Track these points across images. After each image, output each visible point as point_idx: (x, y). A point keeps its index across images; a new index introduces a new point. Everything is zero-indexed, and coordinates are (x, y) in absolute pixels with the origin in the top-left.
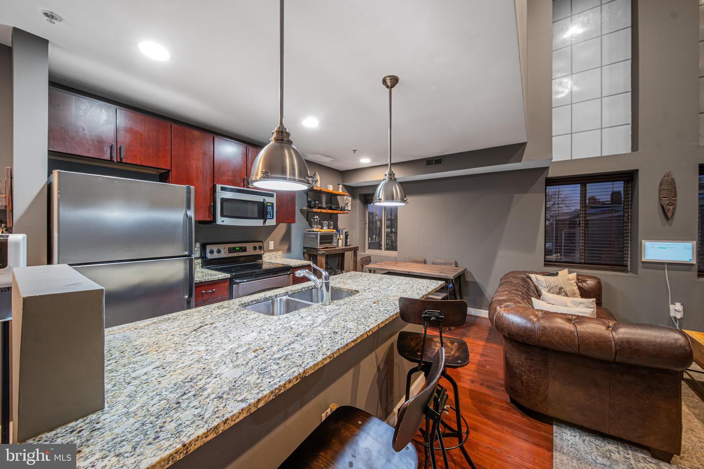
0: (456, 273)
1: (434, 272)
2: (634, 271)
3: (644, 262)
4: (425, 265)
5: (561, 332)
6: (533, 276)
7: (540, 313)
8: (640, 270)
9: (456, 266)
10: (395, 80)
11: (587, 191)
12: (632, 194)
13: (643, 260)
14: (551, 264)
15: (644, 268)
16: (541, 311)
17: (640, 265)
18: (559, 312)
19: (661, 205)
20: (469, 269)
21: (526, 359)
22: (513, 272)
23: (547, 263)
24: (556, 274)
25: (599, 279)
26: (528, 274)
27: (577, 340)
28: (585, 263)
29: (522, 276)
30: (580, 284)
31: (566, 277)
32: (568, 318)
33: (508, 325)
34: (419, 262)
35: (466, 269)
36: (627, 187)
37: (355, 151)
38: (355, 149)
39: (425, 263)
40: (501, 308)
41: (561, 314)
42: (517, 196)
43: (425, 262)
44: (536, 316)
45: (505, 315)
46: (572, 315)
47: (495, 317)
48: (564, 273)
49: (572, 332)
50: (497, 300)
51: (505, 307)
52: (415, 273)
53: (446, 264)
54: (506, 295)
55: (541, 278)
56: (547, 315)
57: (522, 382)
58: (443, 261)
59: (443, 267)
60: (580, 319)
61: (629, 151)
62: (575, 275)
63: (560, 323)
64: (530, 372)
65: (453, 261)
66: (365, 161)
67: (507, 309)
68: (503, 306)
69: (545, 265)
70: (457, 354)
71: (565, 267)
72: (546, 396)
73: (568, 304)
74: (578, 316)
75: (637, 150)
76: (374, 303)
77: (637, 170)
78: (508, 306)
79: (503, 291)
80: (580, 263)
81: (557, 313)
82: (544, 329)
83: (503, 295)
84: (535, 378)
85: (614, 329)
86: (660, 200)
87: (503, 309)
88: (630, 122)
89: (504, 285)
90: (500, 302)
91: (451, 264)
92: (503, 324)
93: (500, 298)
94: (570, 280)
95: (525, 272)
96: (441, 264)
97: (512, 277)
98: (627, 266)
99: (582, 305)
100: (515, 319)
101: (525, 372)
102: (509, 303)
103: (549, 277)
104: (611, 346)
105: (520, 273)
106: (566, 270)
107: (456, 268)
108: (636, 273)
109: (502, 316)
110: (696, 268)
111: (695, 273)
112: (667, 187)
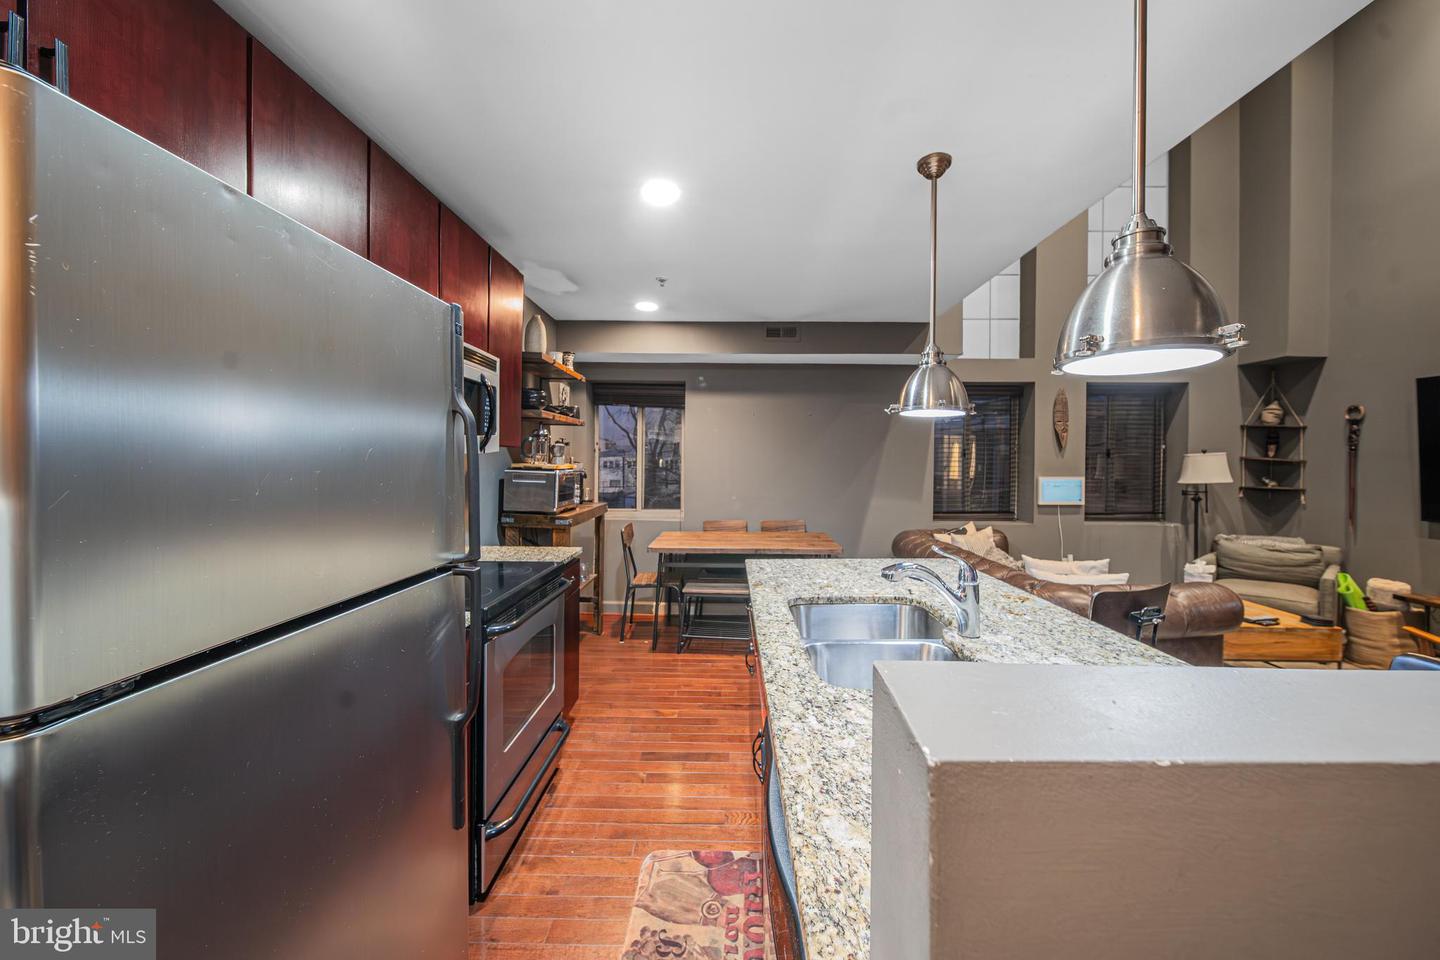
2: (1028, 517)
3: (1039, 506)
4: (754, 534)
8: (1036, 516)
9: (805, 531)
10: (945, 161)
13: (1041, 503)
15: (1038, 513)
19: (1056, 431)
24: (963, 531)
25: (1003, 534)
28: (971, 512)
34: (734, 529)
37: (662, 281)
38: (664, 277)
48: (971, 528)
53: (786, 528)
58: (780, 524)
61: (1018, 357)
62: (989, 530)
65: (801, 522)
66: (646, 307)
69: (935, 518)
73: (1076, 571)
75: (1033, 356)
77: (1032, 385)
80: (965, 512)
86: (1054, 424)
88: (1019, 317)
91: (796, 528)
96: (778, 529)
98: (1014, 513)
99: (1093, 571)
106: (972, 524)
108: (1031, 521)
110: (1083, 510)
111: (1083, 516)
112: (1061, 408)
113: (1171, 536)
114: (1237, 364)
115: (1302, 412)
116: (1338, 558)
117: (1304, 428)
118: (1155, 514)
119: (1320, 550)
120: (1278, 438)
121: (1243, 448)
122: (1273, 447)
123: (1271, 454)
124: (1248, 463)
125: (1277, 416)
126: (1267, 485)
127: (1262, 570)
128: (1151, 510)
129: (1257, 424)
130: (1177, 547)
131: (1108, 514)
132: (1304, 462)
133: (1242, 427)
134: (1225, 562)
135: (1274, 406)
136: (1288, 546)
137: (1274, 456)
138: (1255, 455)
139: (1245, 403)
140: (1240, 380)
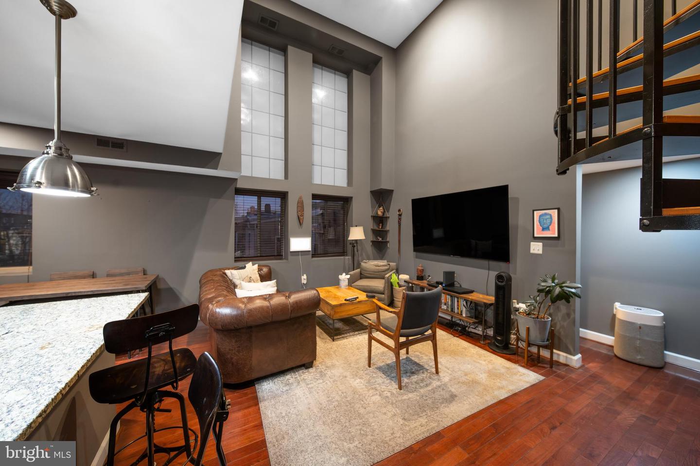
0: (149, 282)
1: (115, 286)
2: (286, 258)
4: (94, 280)
5: (261, 309)
6: (228, 272)
7: (245, 300)
8: (290, 257)
9: (144, 274)
11: (262, 203)
12: (285, 207)
13: (291, 251)
14: (240, 260)
15: (292, 255)
16: (246, 297)
17: (289, 253)
18: (258, 295)
20: (162, 275)
21: (236, 341)
22: (211, 271)
23: (237, 259)
24: (244, 268)
25: (270, 267)
26: (223, 271)
27: (271, 312)
28: (261, 256)
29: (218, 273)
30: (260, 272)
31: (251, 268)
32: (263, 297)
33: (221, 318)
34: (84, 277)
35: (158, 275)
36: (283, 203)
39: (93, 278)
40: (213, 305)
41: (260, 296)
42: (212, 200)
43: (93, 276)
44: (243, 303)
45: (218, 310)
46: (266, 295)
47: (208, 315)
48: (249, 265)
49: (268, 307)
50: (206, 299)
51: (217, 302)
52: (81, 292)
53: (128, 274)
54: (213, 292)
55: (235, 272)
56: (251, 299)
57: (233, 364)
58: (123, 271)
59: (126, 277)
60: (271, 296)
61: (283, 178)
62: (256, 266)
63: (259, 303)
64: (238, 351)
65: (140, 269)
67: (219, 304)
68: (214, 303)
69: (236, 261)
70: (183, 364)
71: (249, 261)
72: (251, 364)
74: (270, 295)
75: (289, 179)
76: (42, 348)
77: (288, 192)
78: (219, 301)
79: (210, 290)
80: (257, 257)
81: (257, 296)
82: (250, 311)
83: (211, 293)
84: (243, 355)
85: (289, 297)
86: (297, 212)
87: (215, 305)
88: (284, 159)
89: (208, 284)
90: (211, 300)
91: (136, 273)
92: (217, 318)
93: (209, 296)
94: (254, 270)
95: (220, 270)
96: (121, 275)
97: (212, 275)
98: (282, 256)
99: (269, 286)
100: (225, 311)
101: (234, 353)
102: (220, 299)
103: (241, 270)
104: (288, 309)
105: (216, 270)
106: (251, 263)
107: (145, 276)
108: (287, 259)
109: (216, 312)
110: (311, 253)
111: (311, 256)
112: (301, 205)
113: (347, 262)
114: (370, 190)
115: (388, 211)
116: (395, 267)
117: (389, 217)
118: (343, 253)
119: (389, 265)
120: (382, 221)
121: (371, 225)
122: (381, 224)
123: (380, 227)
124: (374, 231)
125: (382, 212)
126: (379, 239)
127: (374, 274)
128: (342, 251)
129: (377, 215)
130: (349, 267)
131: (325, 254)
132: (389, 231)
133: (372, 216)
134: (363, 272)
135: (381, 208)
136: (382, 263)
137: (382, 228)
138: (376, 228)
139: (373, 207)
140: (371, 197)
